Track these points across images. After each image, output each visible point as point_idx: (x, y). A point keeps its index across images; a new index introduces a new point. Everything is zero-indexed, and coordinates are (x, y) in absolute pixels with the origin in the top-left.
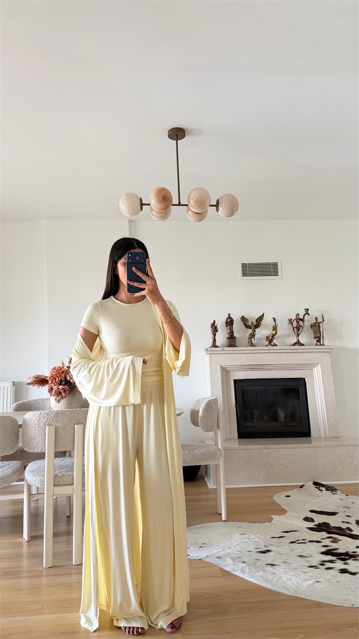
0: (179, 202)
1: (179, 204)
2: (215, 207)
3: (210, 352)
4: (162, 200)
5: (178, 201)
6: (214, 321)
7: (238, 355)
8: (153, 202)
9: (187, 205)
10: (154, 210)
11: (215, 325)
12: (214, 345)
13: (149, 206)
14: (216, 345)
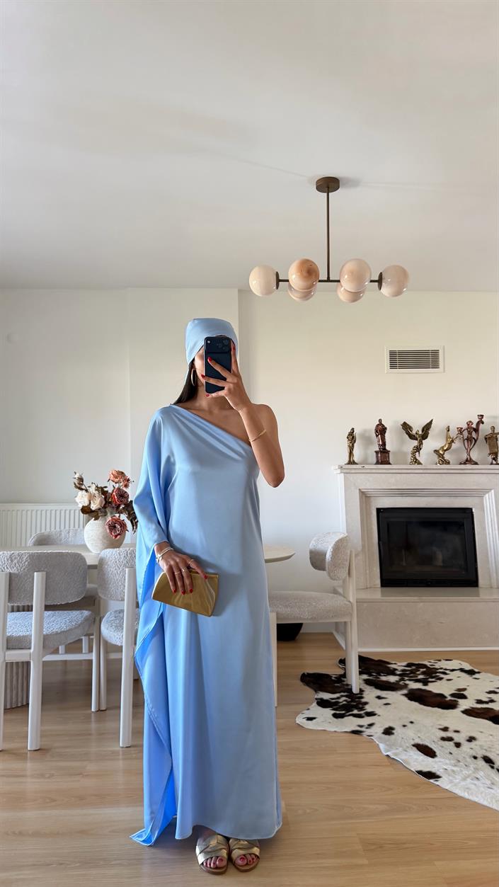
1: (328, 280)
3: (345, 471)
4: (305, 274)
5: (327, 277)
6: (353, 429)
7: (383, 476)
8: (294, 277)
9: (339, 281)
10: (293, 288)
11: (354, 434)
12: (351, 462)
13: (287, 283)
14: (354, 461)
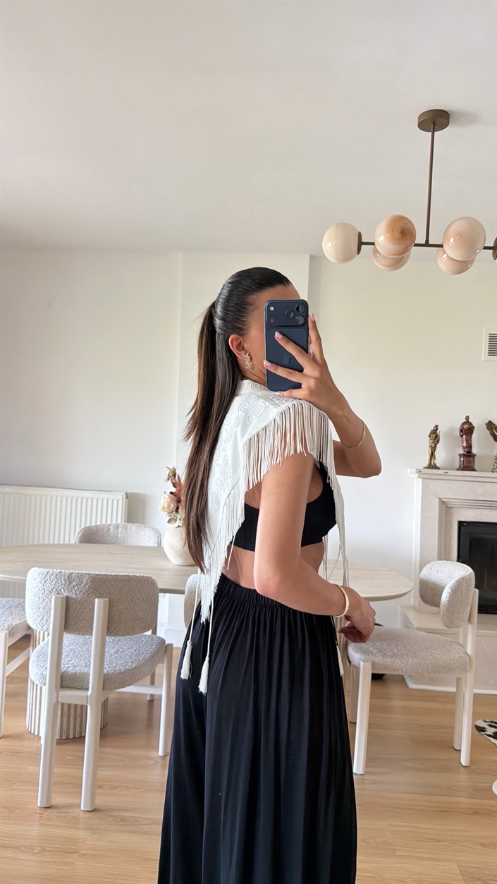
0: (427, 241)
1: (427, 244)
2: (491, 251)
3: (424, 476)
4: (397, 235)
5: (425, 239)
6: (437, 426)
7: (470, 484)
8: (382, 239)
9: (441, 246)
10: (379, 253)
11: (438, 431)
12: (432, 466)
13: (372, 246)
14: (435, 464)
